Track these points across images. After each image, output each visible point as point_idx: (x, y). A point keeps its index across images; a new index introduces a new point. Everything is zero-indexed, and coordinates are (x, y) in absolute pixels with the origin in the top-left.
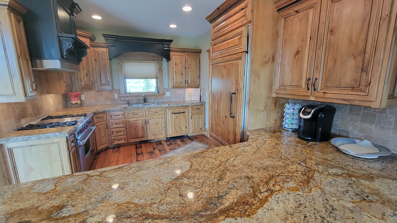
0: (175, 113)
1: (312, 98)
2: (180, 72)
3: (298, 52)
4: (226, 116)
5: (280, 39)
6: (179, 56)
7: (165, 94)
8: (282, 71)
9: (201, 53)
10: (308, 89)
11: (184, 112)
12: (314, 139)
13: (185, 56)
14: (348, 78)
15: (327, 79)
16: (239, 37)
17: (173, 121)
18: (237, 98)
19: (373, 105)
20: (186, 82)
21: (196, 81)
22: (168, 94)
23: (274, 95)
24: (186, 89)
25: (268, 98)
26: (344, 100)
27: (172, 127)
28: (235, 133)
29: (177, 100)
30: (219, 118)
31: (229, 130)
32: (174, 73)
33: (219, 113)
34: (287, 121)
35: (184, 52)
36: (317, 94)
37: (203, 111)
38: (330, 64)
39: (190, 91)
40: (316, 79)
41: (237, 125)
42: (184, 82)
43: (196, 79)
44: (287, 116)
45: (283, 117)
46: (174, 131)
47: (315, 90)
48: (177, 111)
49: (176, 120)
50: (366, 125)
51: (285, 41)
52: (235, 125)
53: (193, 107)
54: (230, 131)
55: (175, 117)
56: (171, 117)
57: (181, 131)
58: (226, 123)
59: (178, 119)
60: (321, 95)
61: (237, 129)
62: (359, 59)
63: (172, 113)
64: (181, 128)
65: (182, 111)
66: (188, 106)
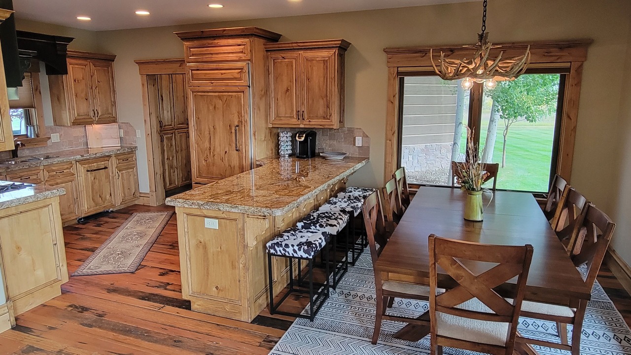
0: (92, 171)
1: (302, 126)
2: (83, 95)
3: (287, 90)
4: (226, 152)
5: (272, 77)
6: (79, 66)
7: (49, 138)
8: (277, 105)
9: (114, 61)
10: (299, 119)
11: (106, 168)
12: (307, 157)
13: (90, 66)
14: (321, 112)
15: (309, 113)
16: (239, 71)
17: (90, 184)
18: (240, 130)
19: (335, 127)
20: (95, 114)
21: (110, 111)
22: (55, 138)
23: (271, 126)
24: (88, 127)
25: (266, 128)
26: (321, 125)
27: (89, 197)
28: (242, 167)
29: (71, 149)
30: (214, 156)
31: (232, 166)
32: (74, 97)
33: (212, 151)
34: (282, 148)
35: (85, 58)
36: (305, 123)
37: (133, 162)
38: (310, 102)
39: (95, 129)
40: (303, 111)
41: (244, 158)
42: (92, 114)
43: (110, 108)
44: (282, 144)
45: (279, 145)
46: (93, 204)
47: (303, 119)
48: (95, 166)
49: (95, 183)
50: (331, 142)
51: (276, 78)
52: (240, 158)
53: (119, 157)
54: (234, 167)
55: (93, 178)
56: (86, 179)
57: (104, 202)
58: (227, 159)
59: (97, 180)
60: (308, 123)
61: (244, 162)
62: (325, 99)
63: (88, 171)
64: (103, 196)
65: (102, 164)
66: (109, 156)
